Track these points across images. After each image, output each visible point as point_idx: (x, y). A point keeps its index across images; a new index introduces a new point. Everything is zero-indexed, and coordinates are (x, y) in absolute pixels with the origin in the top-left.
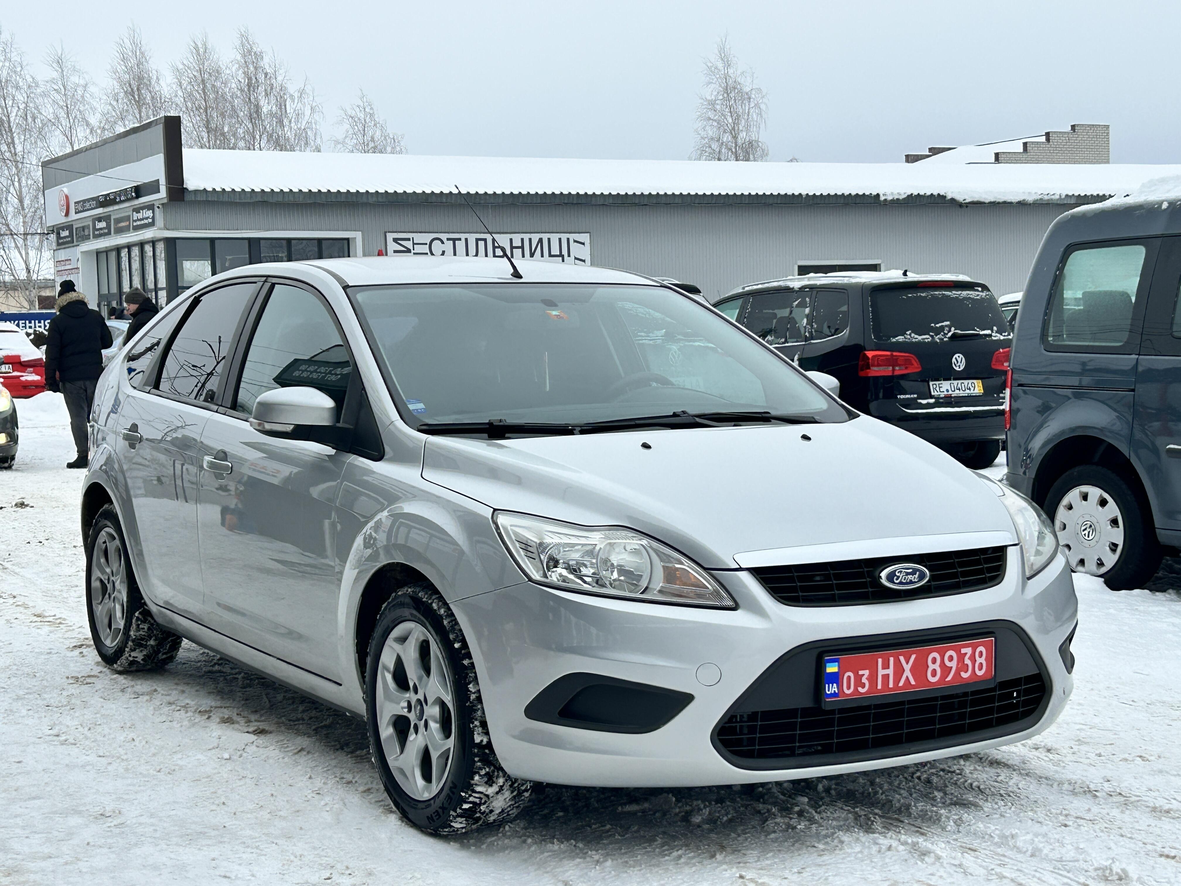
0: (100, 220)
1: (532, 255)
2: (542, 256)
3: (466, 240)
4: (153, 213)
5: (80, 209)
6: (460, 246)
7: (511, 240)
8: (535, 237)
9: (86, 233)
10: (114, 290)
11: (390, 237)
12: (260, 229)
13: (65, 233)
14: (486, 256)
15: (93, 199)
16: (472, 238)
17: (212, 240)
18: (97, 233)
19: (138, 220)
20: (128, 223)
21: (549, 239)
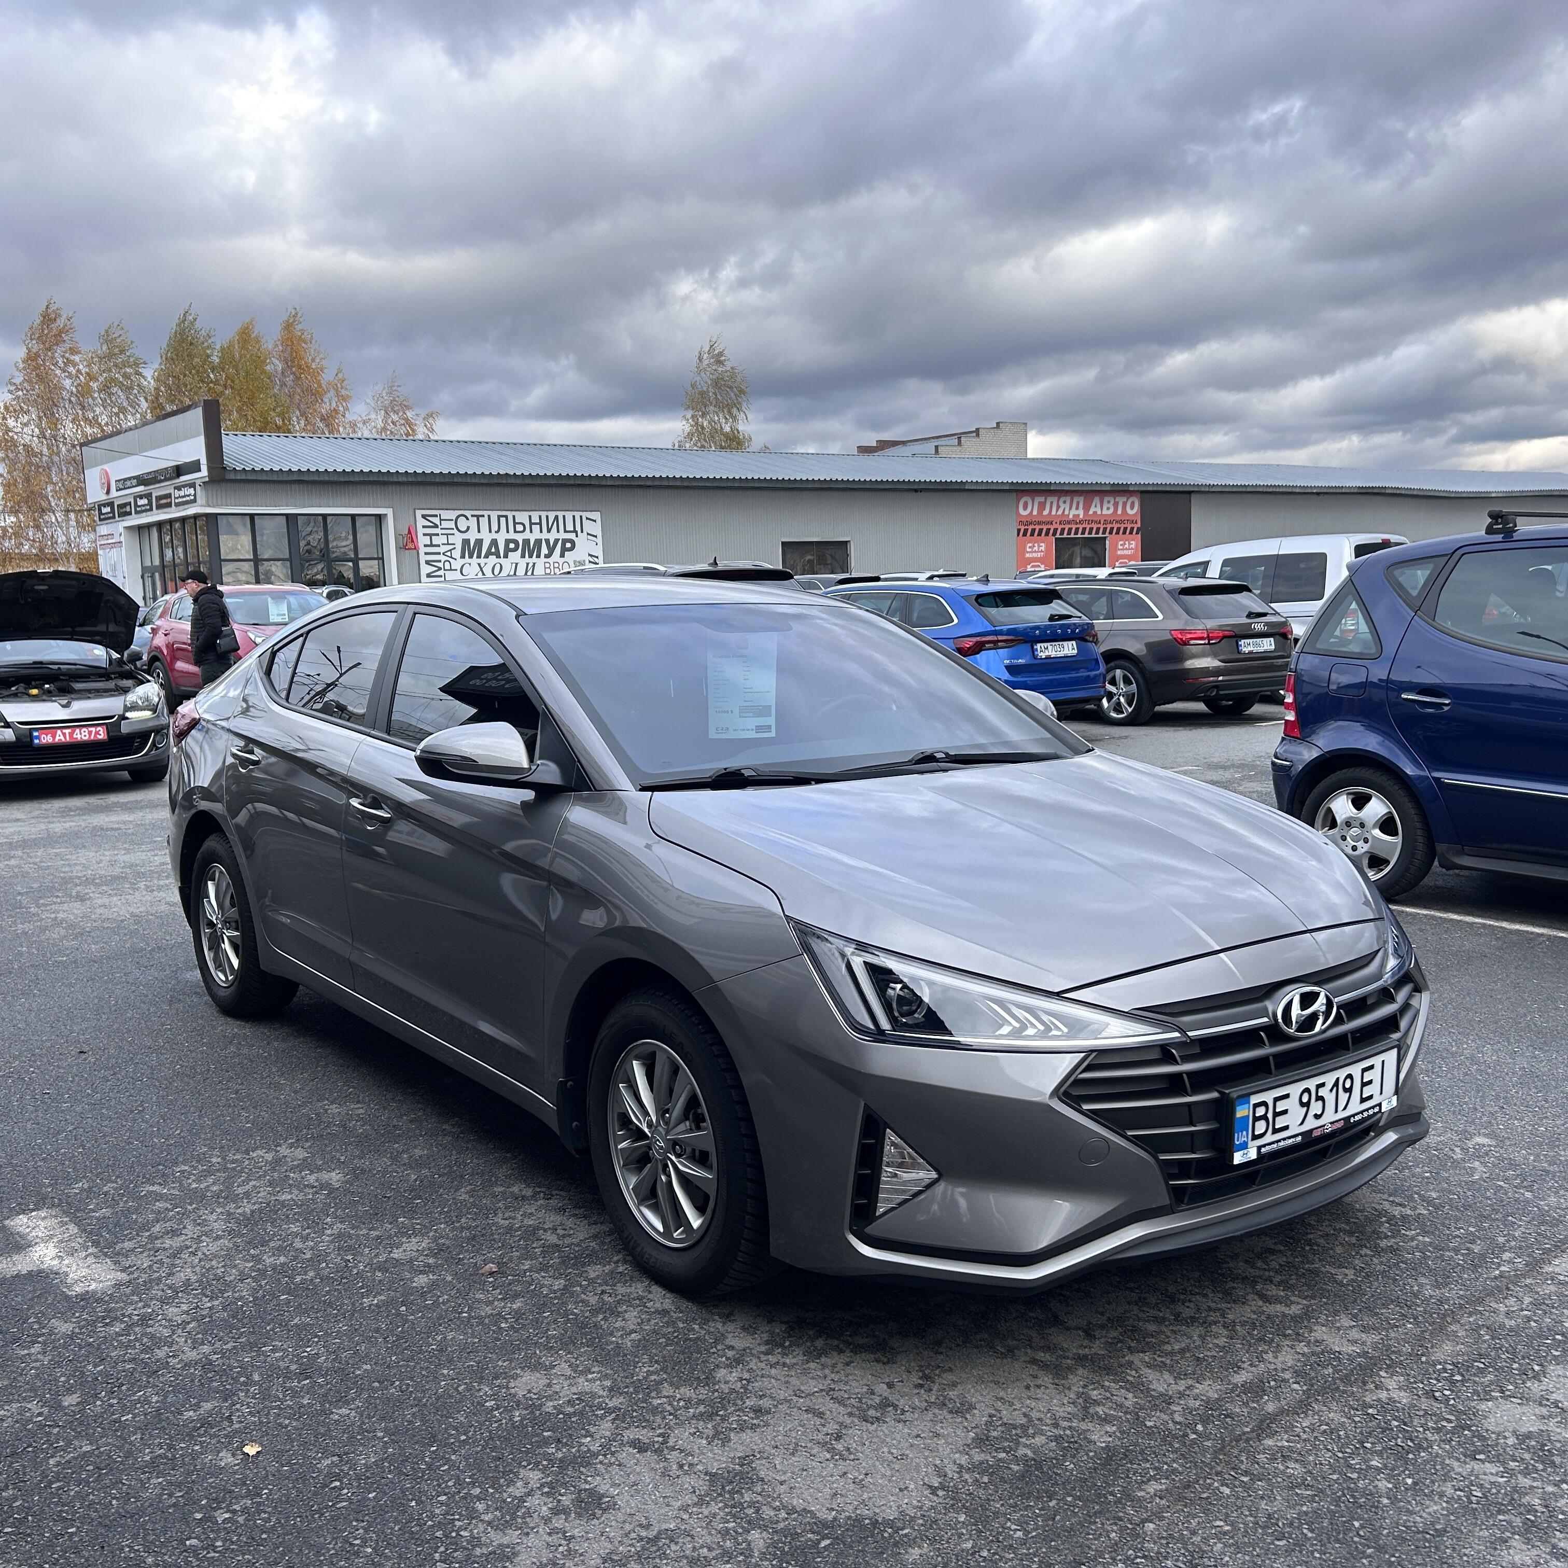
0: (141, 497)
1: (549, 531)
2: (558, 532)
3: (489, 516)
4: (195, 490)
5: (121, 487)
6: (484, 522)
7: (530, 517)
8: (552, 515)
9: (128, 509)
10: (157, 562)
11: (419, 513)
12: (295, 506)
13: (108, 509)
14: (508, 532)
15: (134, 478)
16: (494, 515)
17: (252, 516)
18: (138, 509)
19: (180, 497)
20: (169, 500)
21: (564, 517)
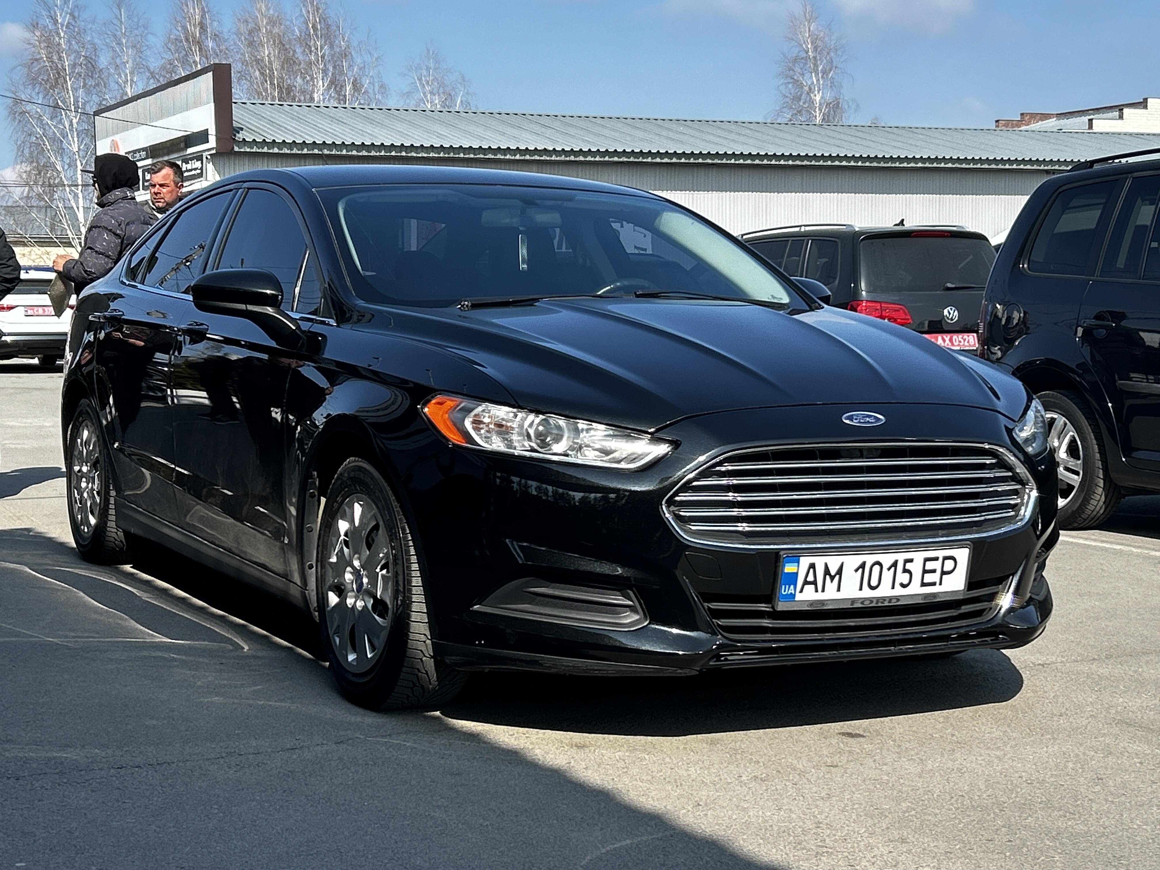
4: (202, 163)
15: (143, 149)
